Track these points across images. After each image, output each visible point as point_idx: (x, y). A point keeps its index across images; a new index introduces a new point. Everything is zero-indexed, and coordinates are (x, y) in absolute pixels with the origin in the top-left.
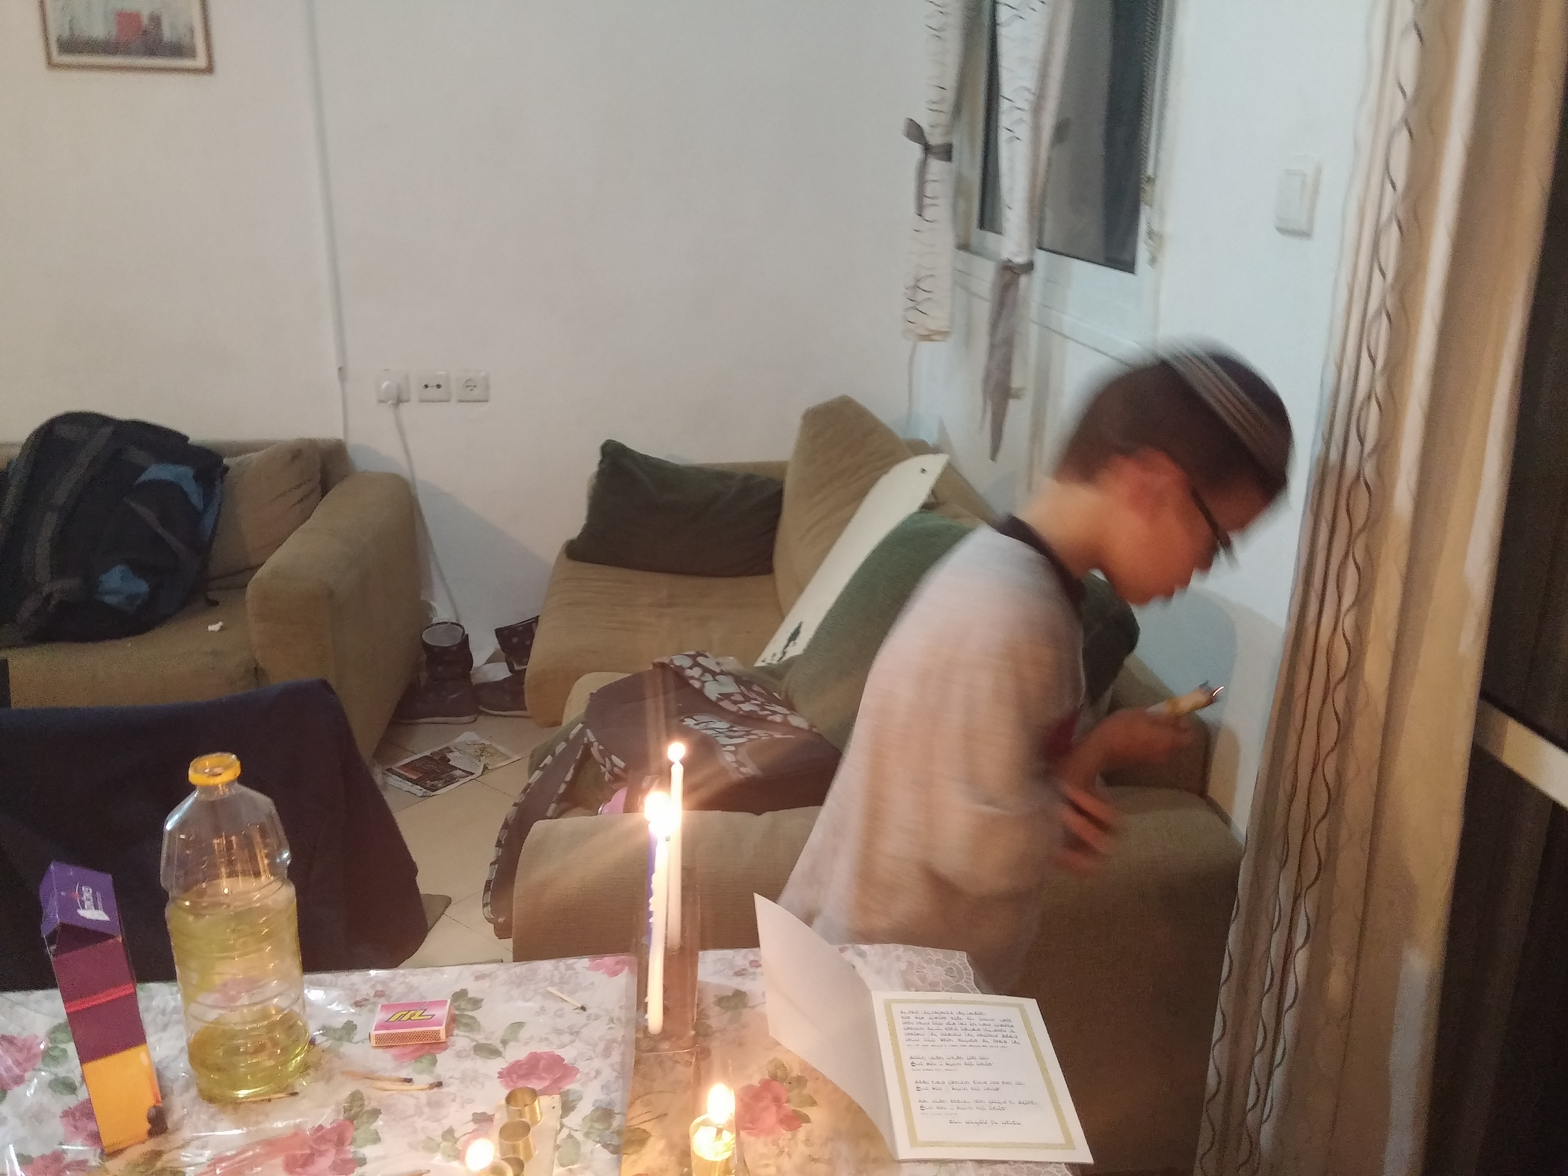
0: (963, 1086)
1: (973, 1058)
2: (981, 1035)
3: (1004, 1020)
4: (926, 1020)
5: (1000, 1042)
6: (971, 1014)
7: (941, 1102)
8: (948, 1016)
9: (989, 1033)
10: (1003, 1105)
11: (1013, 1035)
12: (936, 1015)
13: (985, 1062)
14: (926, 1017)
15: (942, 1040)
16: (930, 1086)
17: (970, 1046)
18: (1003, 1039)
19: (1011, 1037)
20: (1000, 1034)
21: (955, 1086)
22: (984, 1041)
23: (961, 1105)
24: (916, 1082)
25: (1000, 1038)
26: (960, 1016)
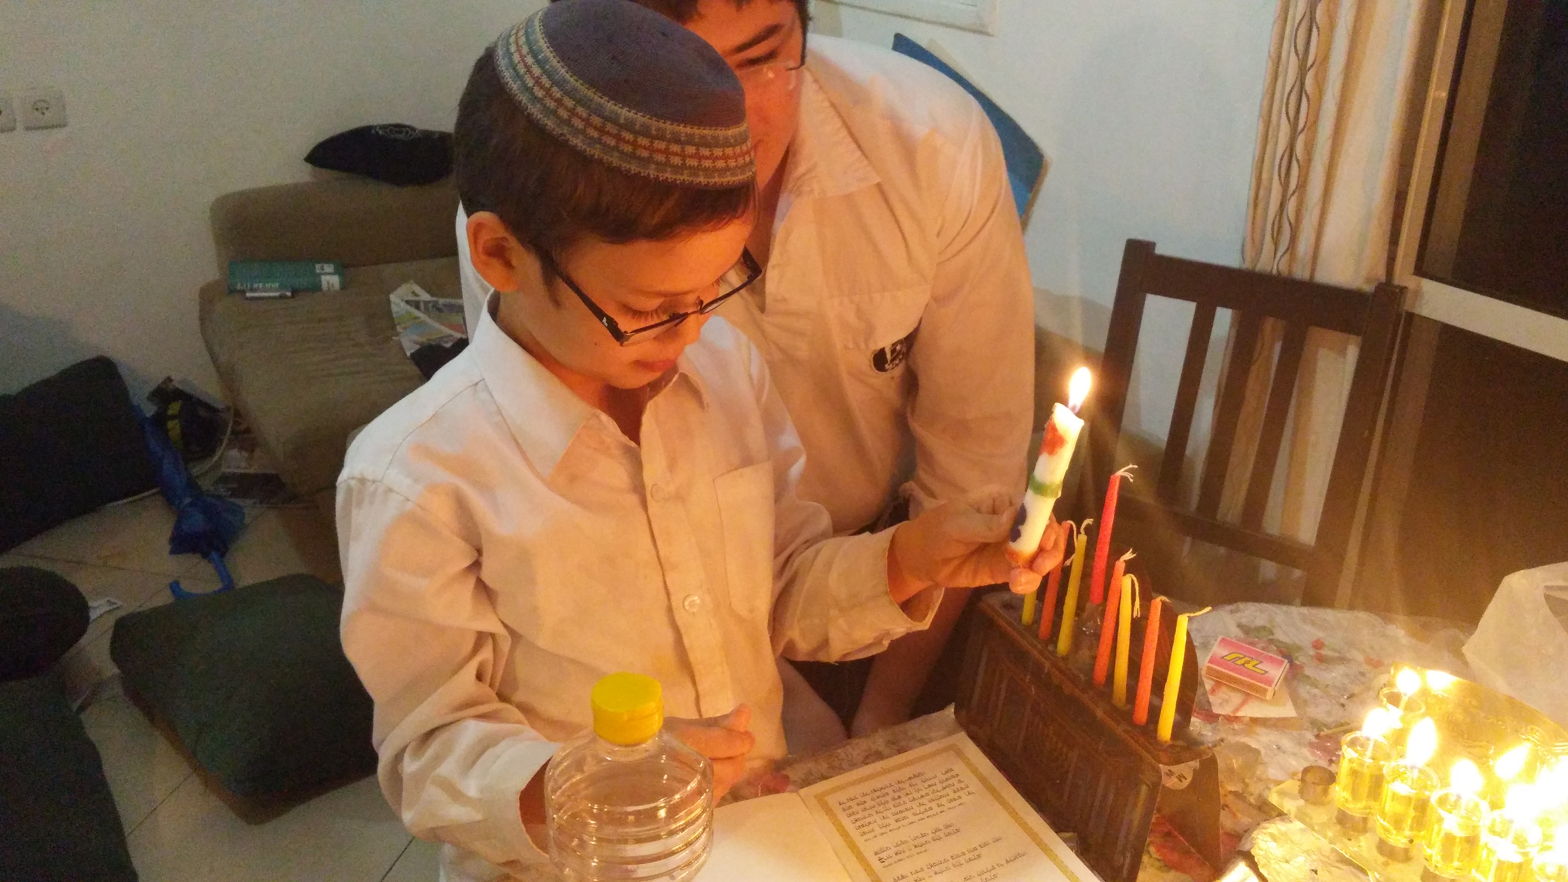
1: (937, 830)
2: (933, 800)
5: (955, 799)
8: (890, 791)
11: (963, 785)
14: (868, 799)
15: (897, 821)
19: (962, 789)
20: (950, 791)
21: (937, 869)
22: (939, 806)
25: (952, 795)
26: (901, 785)
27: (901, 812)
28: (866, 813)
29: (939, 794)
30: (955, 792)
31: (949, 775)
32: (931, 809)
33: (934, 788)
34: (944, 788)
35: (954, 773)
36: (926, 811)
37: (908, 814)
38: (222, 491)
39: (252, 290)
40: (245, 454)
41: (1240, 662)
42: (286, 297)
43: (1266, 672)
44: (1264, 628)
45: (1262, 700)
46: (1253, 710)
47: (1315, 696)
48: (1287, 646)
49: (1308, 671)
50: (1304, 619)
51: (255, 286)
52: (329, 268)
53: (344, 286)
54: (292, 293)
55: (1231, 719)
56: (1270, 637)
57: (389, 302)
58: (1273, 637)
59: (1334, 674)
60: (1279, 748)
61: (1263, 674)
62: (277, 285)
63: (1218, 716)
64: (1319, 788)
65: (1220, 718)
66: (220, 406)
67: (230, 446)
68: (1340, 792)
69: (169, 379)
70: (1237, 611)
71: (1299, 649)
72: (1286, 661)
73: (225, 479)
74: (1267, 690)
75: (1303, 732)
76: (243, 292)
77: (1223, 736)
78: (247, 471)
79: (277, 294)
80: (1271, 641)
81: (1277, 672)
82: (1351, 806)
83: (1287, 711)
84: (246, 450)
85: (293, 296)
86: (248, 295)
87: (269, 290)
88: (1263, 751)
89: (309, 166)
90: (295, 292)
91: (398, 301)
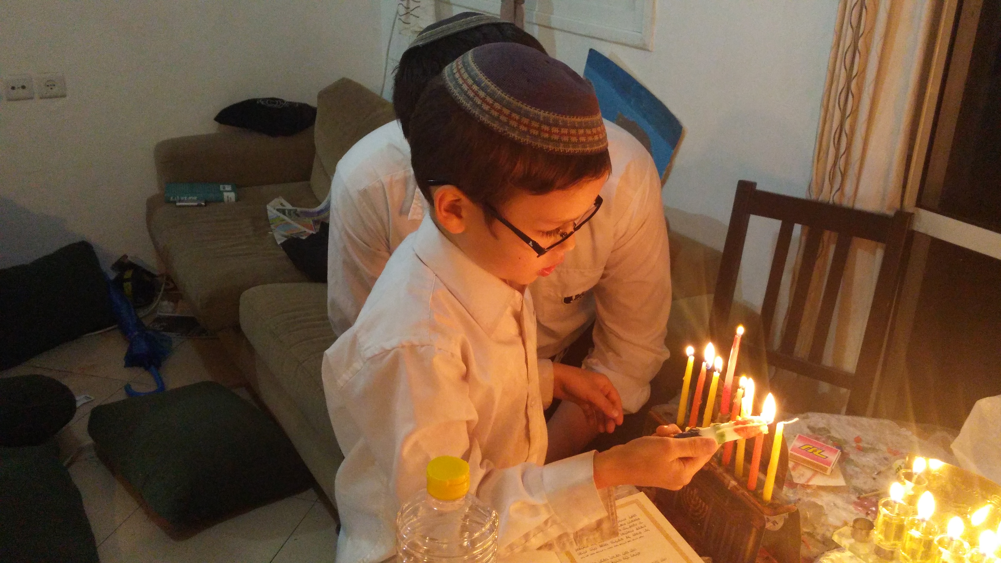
1: (626, 553)
3: (632, 517)
5: (637, 534)
9: (627, 530)
11: (642, 525)
13: (635, 553)
17: (620, 544)
18: (638, 531)
19: (642, 527)
20: (634, 528)
25: (636, 531)
30: (637, 529)
31: (634, 518)
32: (622, 539)
34: (630, 527)
36: (619, 541)
37: (608, 542)
38: (157, 327)
39: (180, 201)
40: (172, 304)
41: (811, 451)
42: (201, 206)
43: (827, 457)
44: (824, 429)
45: (824, 474)
46: (818, 481)
47: (857, 473)
48: (839, 440)
49: (852, 457)
50: (849, 424)
51: (182, 198)
52: (228, 188)
53: (237, 199)
54: (205, 203)
55: (805, 486)
56: (828, 435)
57: (266, 210)
58: (830, 435)
59: (868, 459)
60: (835, 505)
61: (825, 458)
62: (195, 198)
63: (797, 484)
64: (864, 532)
65: (798, 485)
66: (157, 273)
67: (162, 300)
68: (877, 535)
69: (125, 256)
70: (807, 418)
71: (846, 442)
72: (839, 451)
73: (159, 320)
74: (827, 469)
75: (850, 495)
76: (175, 202)
77: (801, 497)
78: (172, 315)
79: (196, 204)
80: (829, 437)
81: (834, 458)
82: (883, 543)
83: (840, 482)
84: (173, 301)
85: (205, 206)
86: (178, 204)
87: (191, 201)
88: (825, 507)
89: (217, 124)
90: (206, 202)
91: (272, 210)
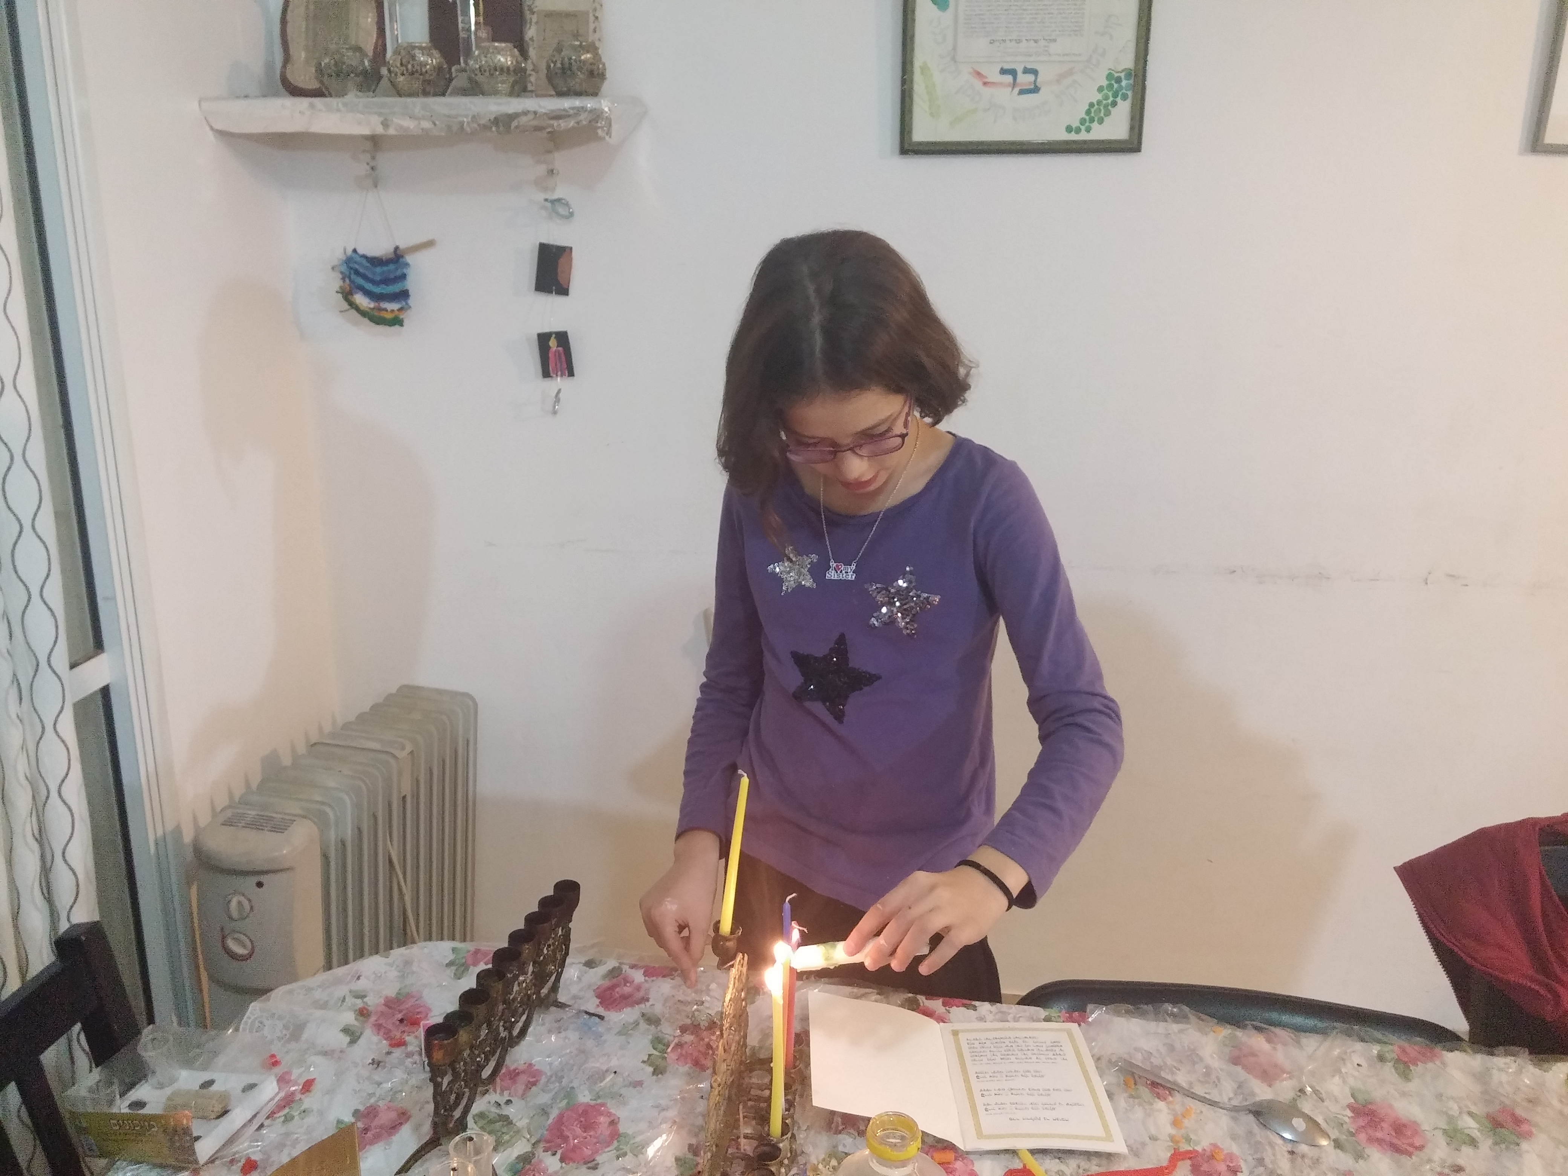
0: (1019, 1092)
1: (1028, 1071)
2: (1035, 1054)
4: (988, 1044)
5: (1051, 1059)
6: (1026, 1037)
7: (1002, 1104)
8: (1007, 1041)
10: (1054, 1107)
12: (996, 1041)
13: (1038, 1075)
14: (988, 1042)
15: (1001, 1059)
16: (993, 1093)
17: (1026, 1062)
19: (1063, 1054)
20: (1051, 1053)
21: (1013, 1092)
22: (1037, 1058)
23: (1018, 1106)
24: (981, 1090)
25: (1050, 1056)
26: (1016, 1040)
27: (1008, 1055)
28: (982, 1050)
29: (1042, 1052)
30: (1054, 1055)
31: (1055, 1044)
32: (1030, 1058)
33: (1040, 1048)
34: (1047, 1050)
35: (1059, 1045)
36: (1026, 1058)
37: (1013, 1058)
